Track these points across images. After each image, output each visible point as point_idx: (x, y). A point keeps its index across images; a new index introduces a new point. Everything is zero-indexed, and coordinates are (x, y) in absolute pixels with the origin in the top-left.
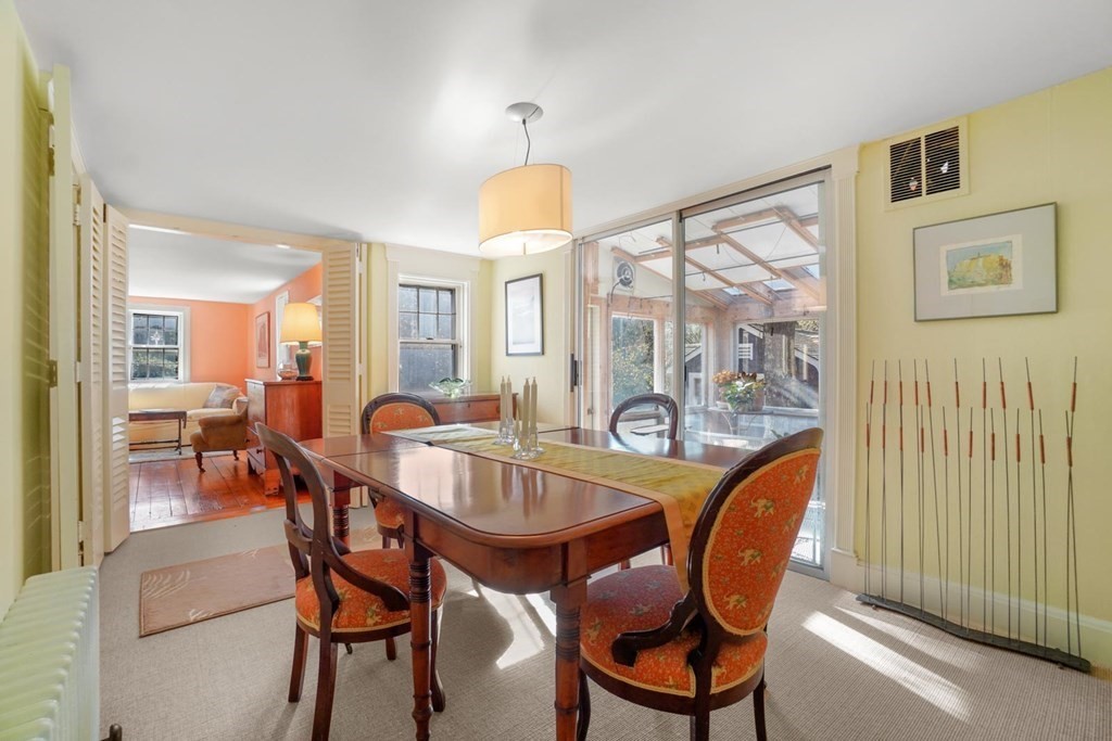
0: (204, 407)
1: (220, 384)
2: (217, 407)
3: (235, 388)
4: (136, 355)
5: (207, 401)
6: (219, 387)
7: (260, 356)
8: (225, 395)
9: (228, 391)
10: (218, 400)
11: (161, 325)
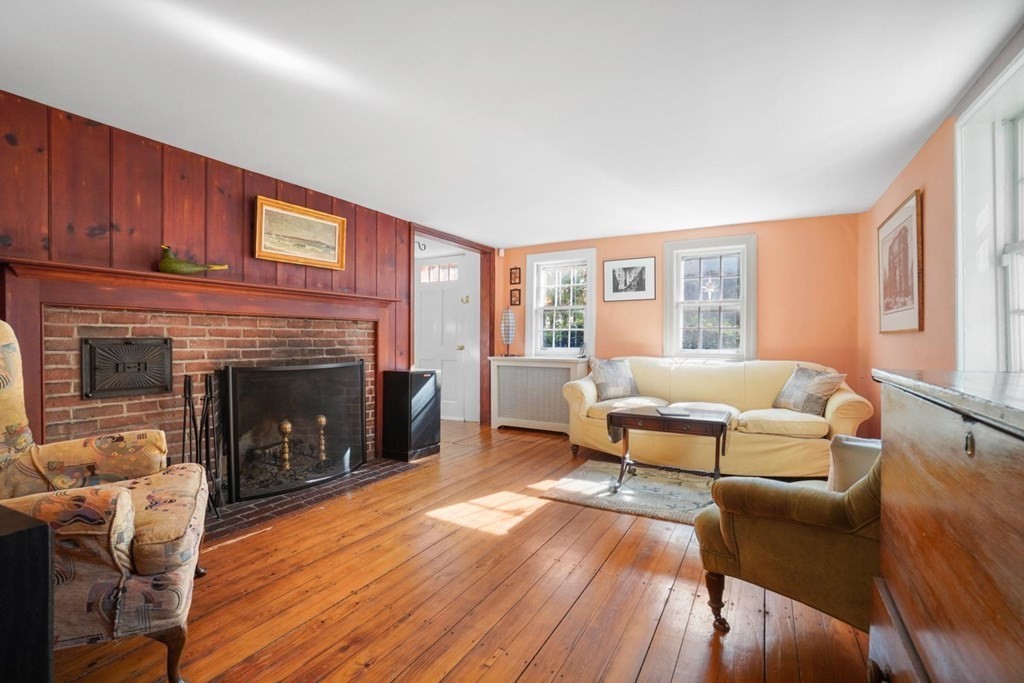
0: (775, 406)
1: (804, 364)
2: (795, 408)
3: (833, 373)
4: (688, 315)
5: (780, 395)
6: (801, 370)
7: (888, 307)
8: (812, 386)
9: (817, 379)
10: (798, 396)
11: (716, 268)
